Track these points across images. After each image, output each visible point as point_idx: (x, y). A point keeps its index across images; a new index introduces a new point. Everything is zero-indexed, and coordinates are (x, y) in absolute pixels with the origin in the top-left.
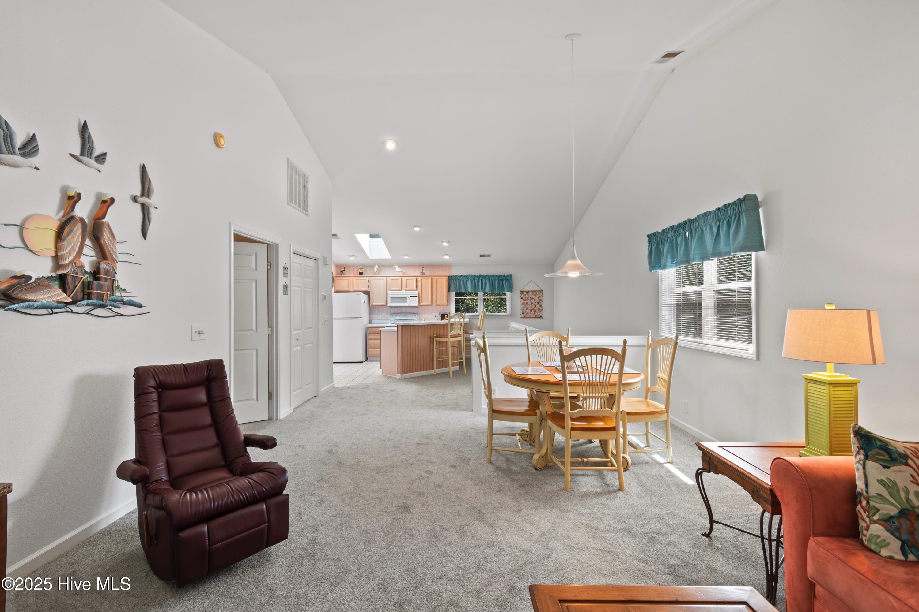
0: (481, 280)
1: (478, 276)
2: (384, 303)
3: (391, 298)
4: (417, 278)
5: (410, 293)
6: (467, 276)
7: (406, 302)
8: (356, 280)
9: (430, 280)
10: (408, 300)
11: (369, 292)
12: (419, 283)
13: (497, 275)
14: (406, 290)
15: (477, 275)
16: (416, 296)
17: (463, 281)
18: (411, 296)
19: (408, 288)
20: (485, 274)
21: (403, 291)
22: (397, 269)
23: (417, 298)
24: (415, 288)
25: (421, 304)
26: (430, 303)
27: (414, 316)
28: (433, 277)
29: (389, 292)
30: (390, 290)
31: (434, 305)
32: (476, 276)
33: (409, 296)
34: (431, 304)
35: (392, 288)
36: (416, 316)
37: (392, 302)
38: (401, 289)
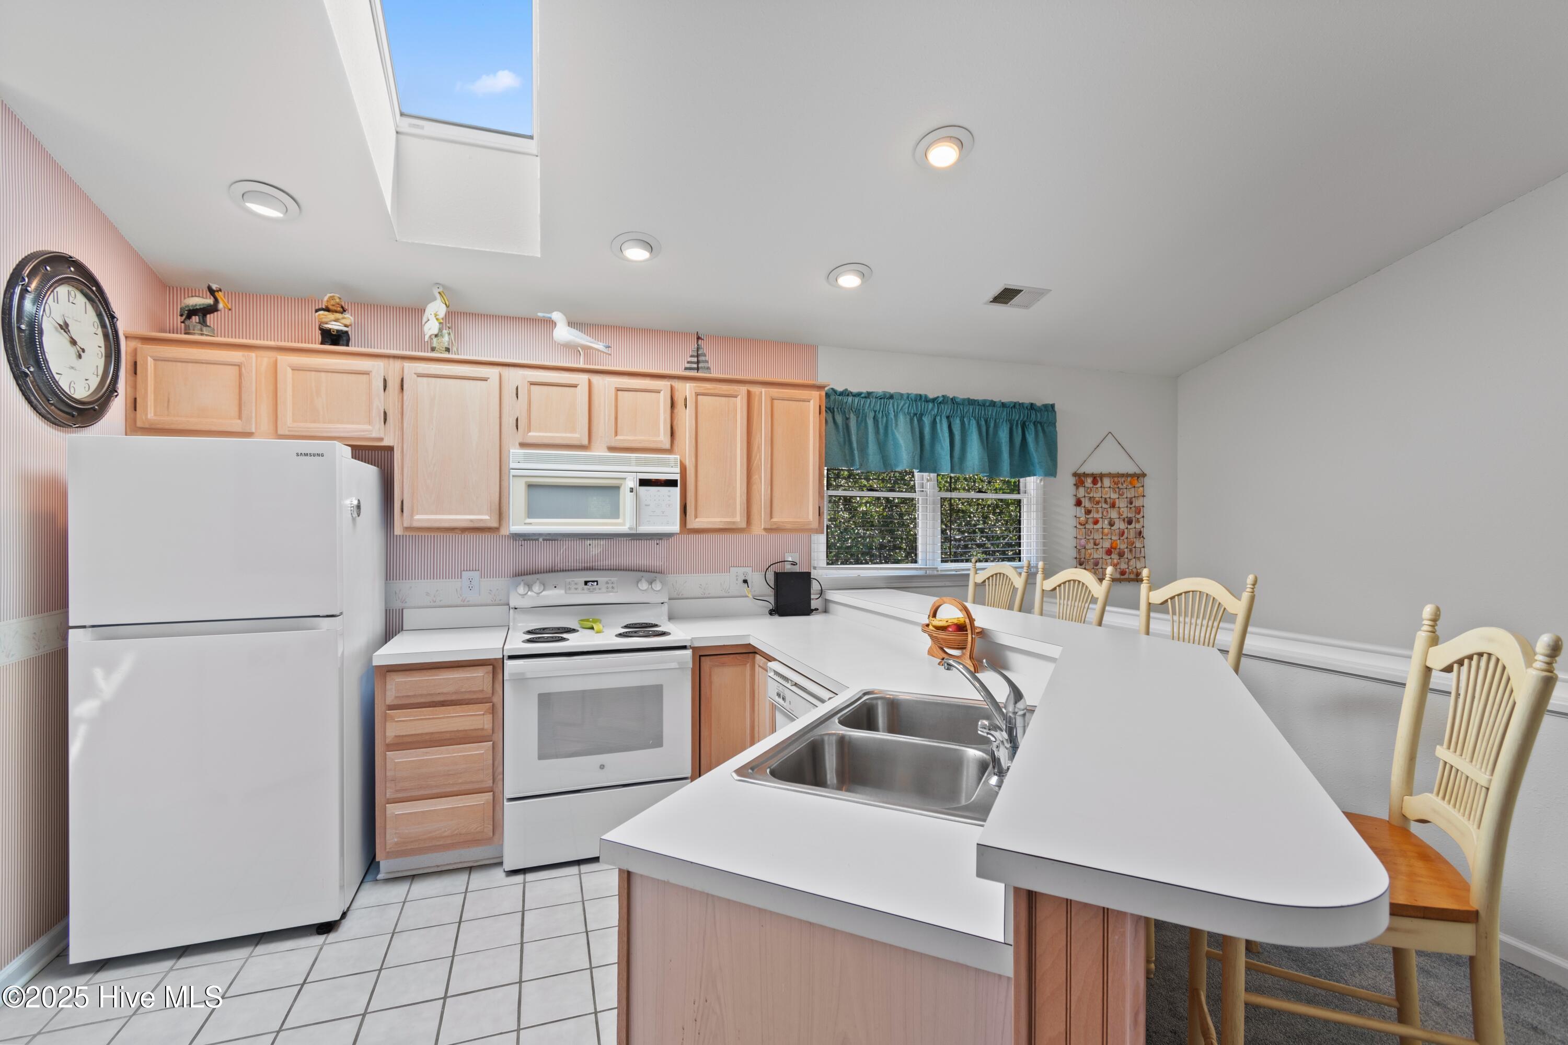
0: (948, 417)
1: (934, 400)
2: (485, 518)
3: (530, 486)
4: (672, 389)
5: (639, 462)
6: (891, 397)
7: (615, 513)
8: (294, 369)
9: (740, 403)
10: (627, 500)
11: (391, 449)
12: (686, 418)
13: (1005, 400)
14: (611, 449)
15: (931, 396)
16: (673, 483)
17: (875, 419)
18: (644, 483)
19: (624, 438)
20: (961, 393)
21: (598, 451)
22: (563, 332)
23: (676, 491)
24: (663, 439)
25: (693, 523)
26: (738, 519)
27: (644, 585)
28: (755, 389)
29: (515, 452)
30: (523, 445)
31: (758, 528)
32: (927, 400)
33: (632, 482)
34: (744, 525)
35: (535, 435)
36: (657, 586)
37: (532, 512)
38: (585, 442)
